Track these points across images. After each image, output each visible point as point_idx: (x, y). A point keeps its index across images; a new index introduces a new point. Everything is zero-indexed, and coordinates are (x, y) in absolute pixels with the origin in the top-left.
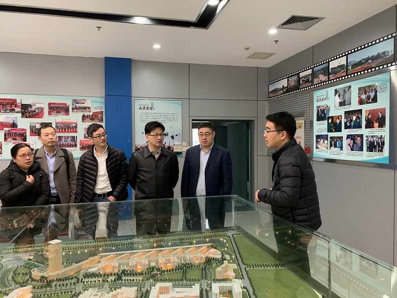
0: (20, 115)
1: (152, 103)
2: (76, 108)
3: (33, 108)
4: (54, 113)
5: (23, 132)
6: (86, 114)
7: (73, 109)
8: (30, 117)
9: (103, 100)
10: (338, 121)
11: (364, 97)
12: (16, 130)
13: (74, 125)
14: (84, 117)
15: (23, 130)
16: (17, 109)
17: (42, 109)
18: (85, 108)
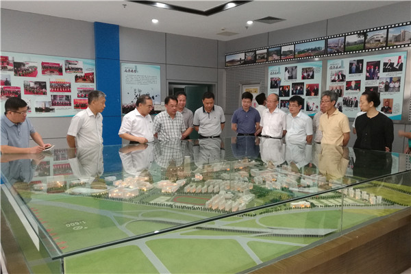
0: (13, 73)
1: (136, 67)
2: (69, 69)
3: (26, 67)
4: (48, 72)
5: (17, 90)
6: (79, 75)
7: (66, 69)
8: (23, 75)
9: (94, 62)
10: (287, 89)
11: (305, 74)
12: (9, 88)
13: (68, 85)
14: (76, 77)
15: (17, 88)
16: (9, 67)
17: (36, 69)
18: (77, 69)
